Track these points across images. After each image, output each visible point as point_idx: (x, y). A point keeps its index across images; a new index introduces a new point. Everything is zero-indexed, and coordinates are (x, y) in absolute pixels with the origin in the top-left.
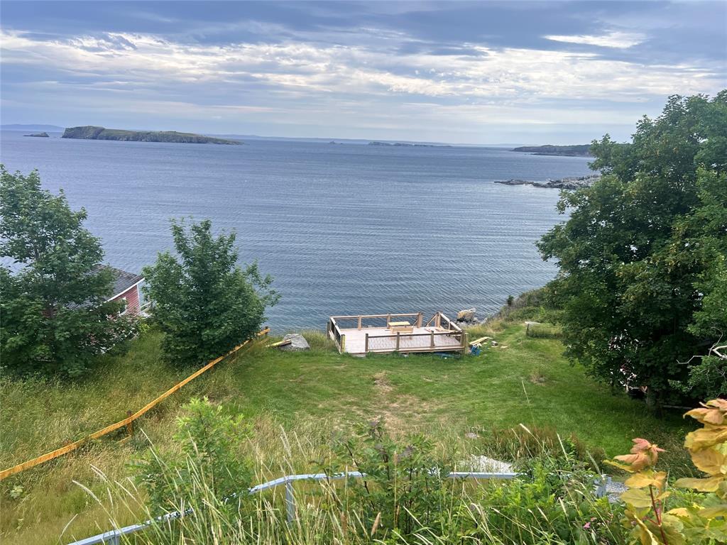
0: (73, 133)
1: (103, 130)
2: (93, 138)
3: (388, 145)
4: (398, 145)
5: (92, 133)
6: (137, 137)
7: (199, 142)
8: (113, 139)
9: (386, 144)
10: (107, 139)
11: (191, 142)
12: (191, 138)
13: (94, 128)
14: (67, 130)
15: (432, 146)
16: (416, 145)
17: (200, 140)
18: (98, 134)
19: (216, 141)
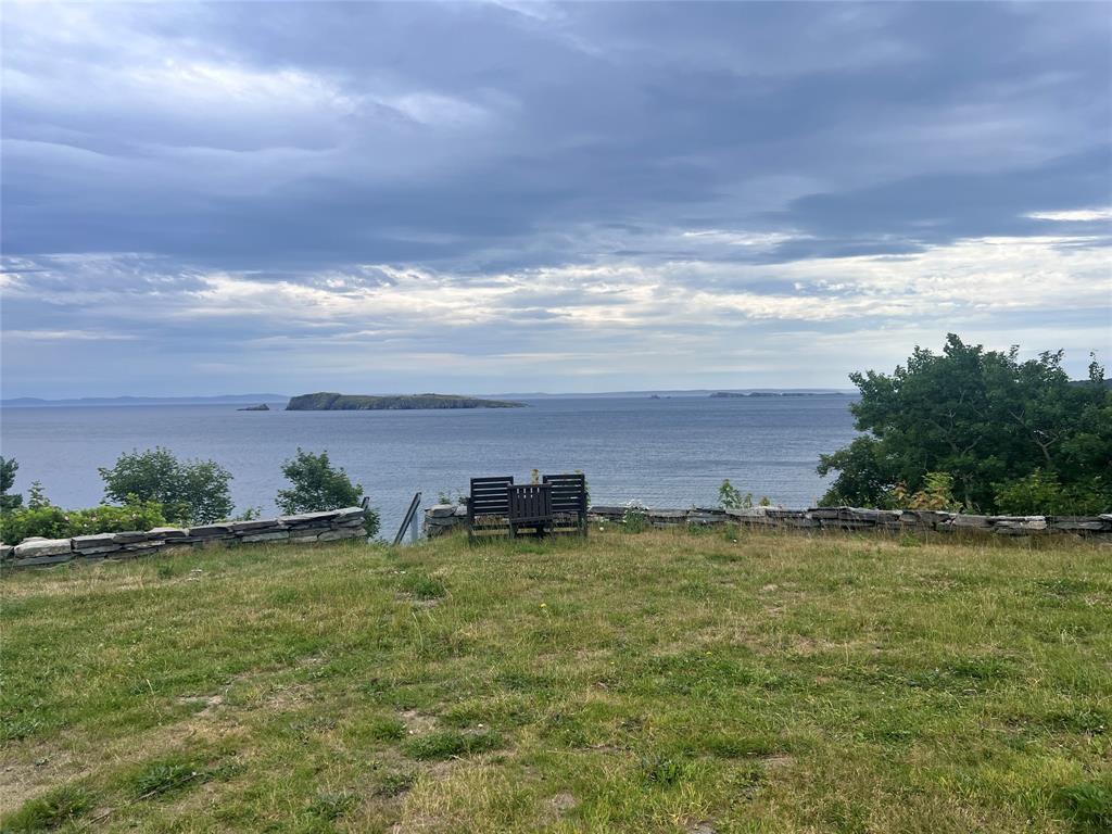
0: (300, 404)
1: (338, 396)
2: (326, 409)
3: (742, 396)
4: (756, 395)
5: (323, 403)
6: (383, 403)
7: (465, 407)
8: (352, 408)
9: (738, 395)
10: (344, 409)
11: (454, 407)
12: (455, 402)
13: (328, 394)
14: (293, 399)
15: (811, 395)
16: (785, 395)
17: (468, 404)
18: (333, 402)
19: (489, 404)
